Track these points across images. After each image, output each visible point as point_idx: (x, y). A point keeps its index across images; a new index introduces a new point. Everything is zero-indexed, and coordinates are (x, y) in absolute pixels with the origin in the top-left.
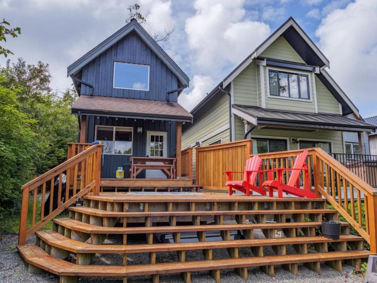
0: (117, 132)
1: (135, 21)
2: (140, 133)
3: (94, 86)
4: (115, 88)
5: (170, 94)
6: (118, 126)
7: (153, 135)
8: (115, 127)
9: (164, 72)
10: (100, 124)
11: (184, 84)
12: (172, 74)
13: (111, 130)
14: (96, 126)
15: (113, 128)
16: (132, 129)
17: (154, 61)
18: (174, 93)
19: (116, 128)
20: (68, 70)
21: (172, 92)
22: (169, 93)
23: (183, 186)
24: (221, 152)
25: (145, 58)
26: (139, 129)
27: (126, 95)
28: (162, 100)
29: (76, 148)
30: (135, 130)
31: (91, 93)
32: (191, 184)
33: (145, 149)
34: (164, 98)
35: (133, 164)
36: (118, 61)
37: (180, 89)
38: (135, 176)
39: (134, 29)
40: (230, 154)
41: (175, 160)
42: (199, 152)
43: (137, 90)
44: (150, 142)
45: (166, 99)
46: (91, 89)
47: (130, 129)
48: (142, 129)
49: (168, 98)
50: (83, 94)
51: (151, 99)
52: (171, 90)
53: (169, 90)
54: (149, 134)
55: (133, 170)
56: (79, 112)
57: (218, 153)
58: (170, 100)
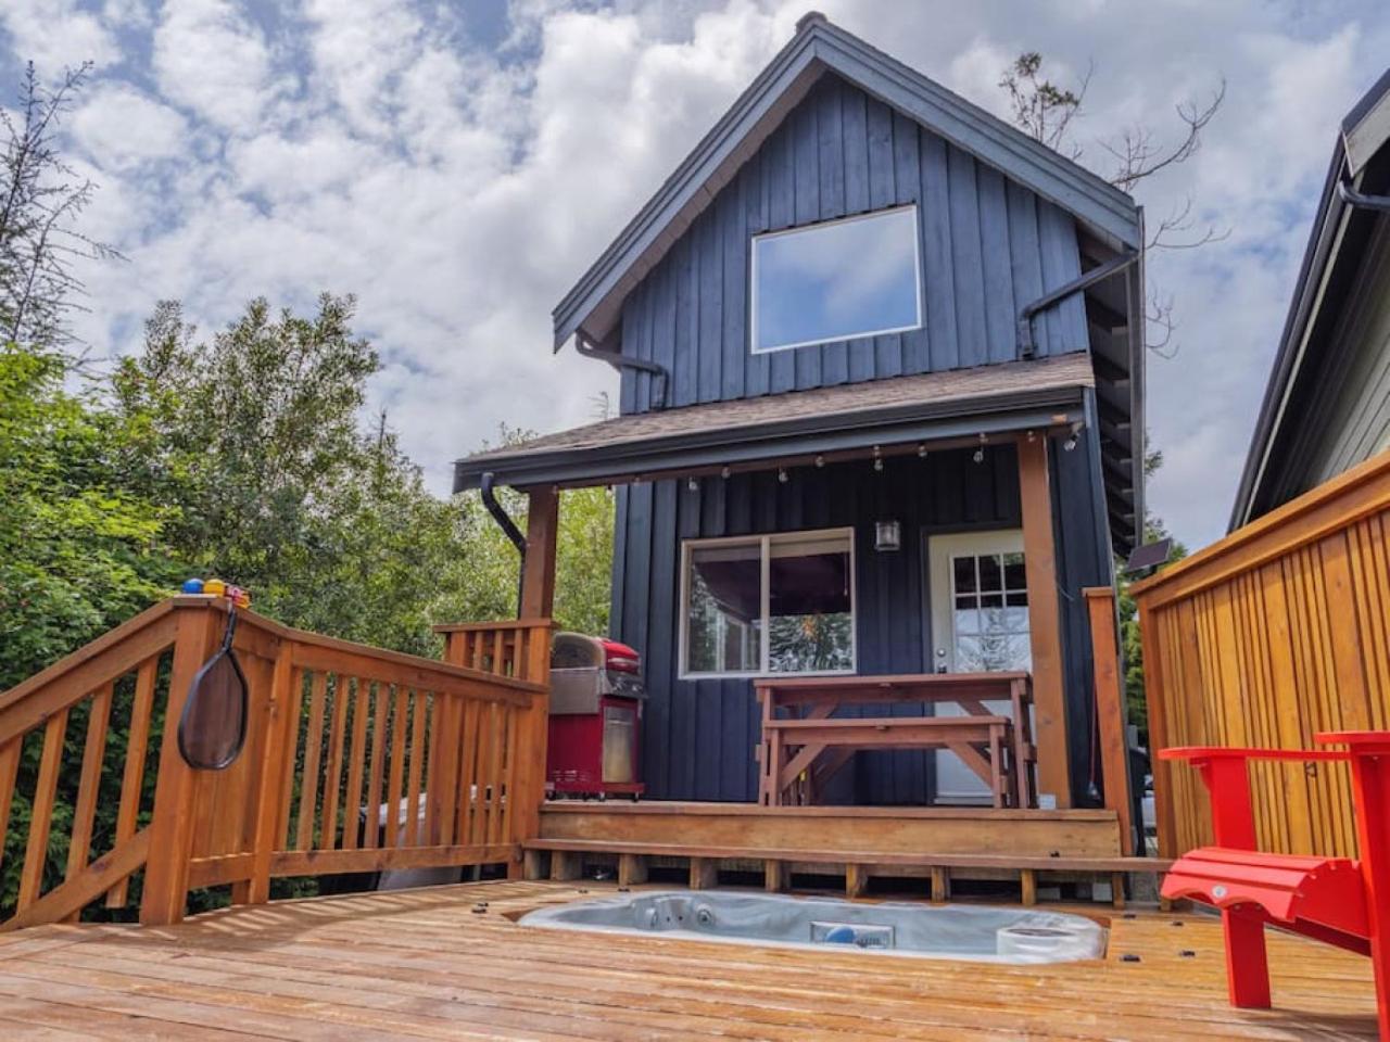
0: (774, 563)
1: (818, 22)
2: (890, 554)
3: (668, 365)
4: (759, 352)
5: (1041, 319)
6: (779, 530)
7: (965, 553)
8: (765, 540)
9: (995, 213)
10: (701, 536)
11: (1119, 247)
12: (1040, 205)
13: (749, 555)
14: (683, 544)
15: (759, 545)
16: (848, 538)
17: (936, 174)
18: (1064, 306)
19: (771, 545)
20: (556, 321)
21: (1051, 306)
22: (1032, 315)
23: (1040, 859)
24: (1279, 586)
25: (891, 177)
26: (883, 532)
27: (811, 377)
28: (996, 357)
29: (471, 650)
30: (865, 539)
31: (658, 397)
32: (1118, 846)
33: (925, 636)
34: (1005, 348)
35: (766, 721)
36: (765, 228)
37: (1095, 275)
38: (772, 790)
39: (816, 61)
40: (1337, 590)
41: (1022, 682)
42: (1155, 612)
43: (862, 340)
44: (954, 595)
45: (1018, 346)
46: (659, 381)
47: (840, 540)
48: (896, 531)
49: (1026, 343)
50: (630, 412)
51: (937, 367)
52: (1040, 296)
53: (1034, 295)
54: (944, 552)
55: (766, 752)
56: (487, 475)
57: (1259, 594)
58: (1043, 350)
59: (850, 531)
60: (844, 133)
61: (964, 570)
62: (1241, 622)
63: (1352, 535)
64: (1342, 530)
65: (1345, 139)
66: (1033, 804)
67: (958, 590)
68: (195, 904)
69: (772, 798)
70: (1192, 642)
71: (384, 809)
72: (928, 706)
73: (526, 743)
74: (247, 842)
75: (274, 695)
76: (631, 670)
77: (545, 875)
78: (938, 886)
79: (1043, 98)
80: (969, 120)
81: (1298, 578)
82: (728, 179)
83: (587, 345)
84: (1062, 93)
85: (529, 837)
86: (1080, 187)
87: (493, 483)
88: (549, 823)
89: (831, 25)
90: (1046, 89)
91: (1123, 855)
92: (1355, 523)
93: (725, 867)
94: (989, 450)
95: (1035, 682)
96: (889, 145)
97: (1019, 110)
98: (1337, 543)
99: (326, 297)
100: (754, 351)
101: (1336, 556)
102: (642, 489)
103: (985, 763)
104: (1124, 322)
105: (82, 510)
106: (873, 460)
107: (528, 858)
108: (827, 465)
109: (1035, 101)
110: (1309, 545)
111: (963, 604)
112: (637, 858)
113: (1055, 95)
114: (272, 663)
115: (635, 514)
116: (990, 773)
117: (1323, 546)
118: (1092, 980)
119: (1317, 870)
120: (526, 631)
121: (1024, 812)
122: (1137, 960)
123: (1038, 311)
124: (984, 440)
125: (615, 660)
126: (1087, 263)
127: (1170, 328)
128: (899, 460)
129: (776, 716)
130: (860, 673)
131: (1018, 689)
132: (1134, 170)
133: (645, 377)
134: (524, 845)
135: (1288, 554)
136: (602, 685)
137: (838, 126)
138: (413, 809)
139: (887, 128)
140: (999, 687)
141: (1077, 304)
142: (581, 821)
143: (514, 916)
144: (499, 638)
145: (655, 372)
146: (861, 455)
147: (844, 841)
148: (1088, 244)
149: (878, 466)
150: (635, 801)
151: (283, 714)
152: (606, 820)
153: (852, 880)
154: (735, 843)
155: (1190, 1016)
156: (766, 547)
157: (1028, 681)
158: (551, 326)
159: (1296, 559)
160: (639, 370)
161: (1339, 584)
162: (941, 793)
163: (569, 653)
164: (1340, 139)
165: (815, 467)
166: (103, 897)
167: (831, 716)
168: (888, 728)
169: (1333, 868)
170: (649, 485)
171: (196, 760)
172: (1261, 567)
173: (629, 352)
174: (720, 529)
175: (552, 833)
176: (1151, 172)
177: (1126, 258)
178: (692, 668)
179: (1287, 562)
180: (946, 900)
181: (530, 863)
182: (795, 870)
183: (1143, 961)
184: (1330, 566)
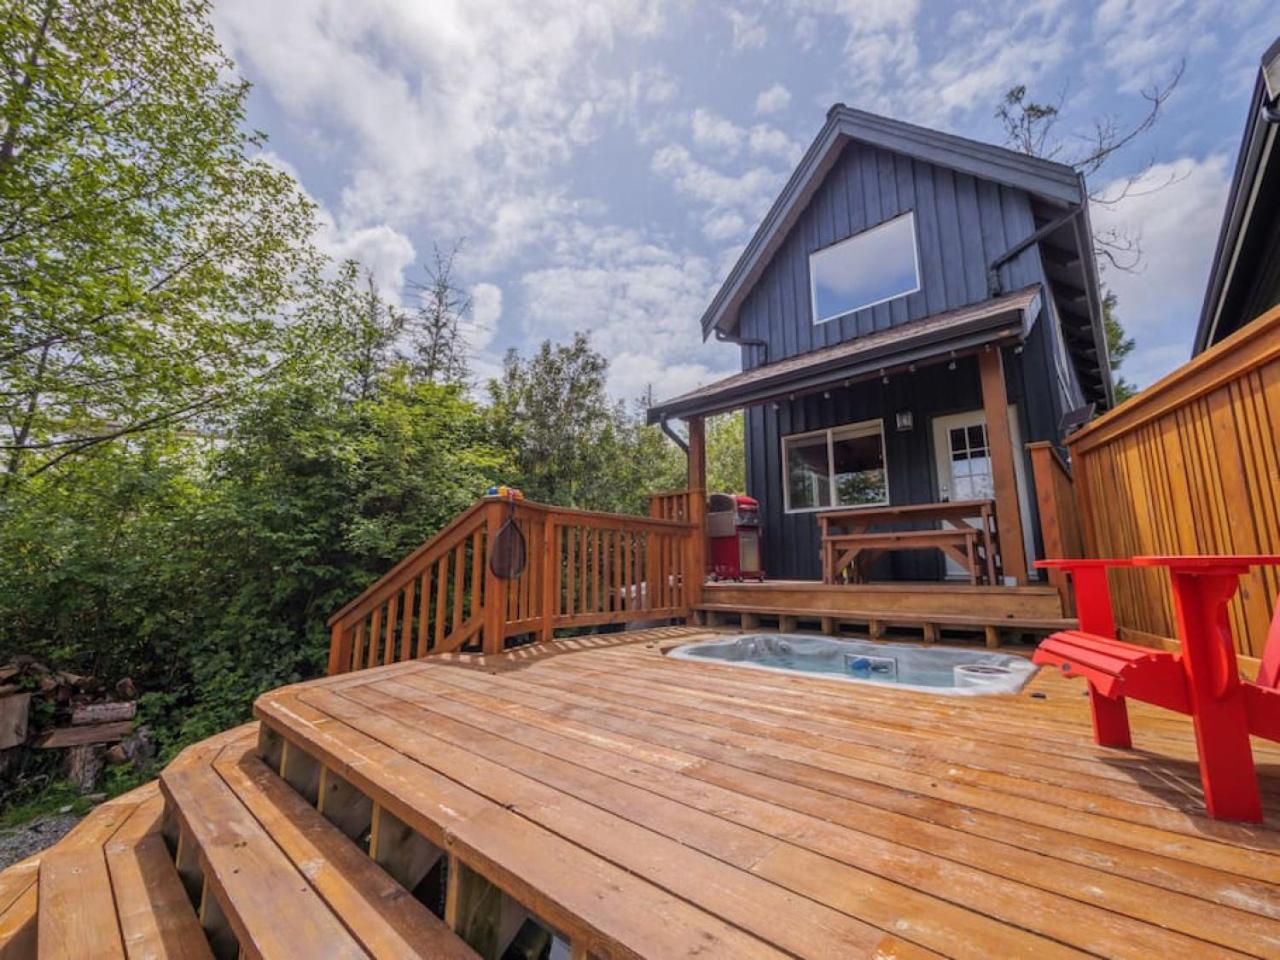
0: (836, 444)
1: (840, 109)
2: (907, 432)
3: (766, 339)
4: (818, 323)
5: (1005, 268)
6: (837, 425)
7: (957, 426)
8: (829, 432)
9: (969, 205)
10: (792, 433)
11: (1066, 205)
12: (1002, 191)
13: (823, 442)
14: (783, 439)
15: (825, 435)
16: (879, 426)
17: (925, 187)
18: (1022, 256)
19: (834, 434)
20: (703, 325)
21: (1013, 257)
22: (998, 267)
23: (998, 620)
24: (1174, 433)
25: (895, 199)
26: (901, 419)
27: (851, 332)
28: (974, 298)
29: (662, 507)
30: (890, 425)
31: (762, 358)
32: (1060, 611)
33: (933, 481)
34: (980, 290)
35: (824, 537)
36: (817, 247)
37: (1047, 229)
38: (829, 576)
39: (841, 135)
40: (1223, 432)
41: (989, 507)
42: (1083, 455)
43: (881, 305)
44: (951, 453)
45: (989, 289)
46: (762, 349)
47: (874, 427)
48: (910, 416)
49: (995, 285)
50: (748, 369)
51: (931, 313)
52: (1004, 251)
53: (999, 251)
54: (943, 428)
55: (826, 555)
56: (663, 415)
57: (1159, 440)
58: (1008, 288)
59: (881, 421)
60: (864, 178)
61: (957, 438)
62: (1146, 459)
63: (1235, 389)
64: (1225, 386)
65: (1265, 71)
66: (999, 583)
67: (954, 450)
68: (511, 642)
69: (830, 580)
70: (1110, 474)
71: (624, 590)
72: (937, 524)
73: (691, 554)
74: (539, 612)
75: (546, 539)
76: (754, 511)
77: (704, 624)
78: (928, 633)
79: (1029, 116)
80: (943, 145)
81: (1190, 427)
82: (792, 224)
83: (722, 336)
84: (1043, 107)
85: (695, 602)
86: (1031, 170)
87: (667, 418)
88: (706, 596)
89: (850, 109)
90: (1032, 108)
91: (1064, 617)
92: (1237, 379)
93: (801, 620)
94: (958, 361)
95: (997, 504)
96: (892, 178)
97: (1010, 129)
98: (1223, 396)
99: (577, 334)
100: (816, 322)
101: (1222, 406)
102: (758, 410)
103: (963, 557)
104: (1076, 257)
105: (469, 457)
106: (882, 378)
107: (695, 614)
108: (852, 385)
109: (1022, 120)
110: (1198, 399)
111: (957, 458)
112: (751, 614)
113: (1039, 111)
114: (543, 525)
115: (755, 424)
116: (967, 563)
117: (1210, 399)
118: (996, 712)
119: (1137, 661)
120: (688, 495)
121: (993, 588)
122: (1043, 697)
123: (1003, 263)
124: (953, 355)
125: (743, 506)
126: (1040, 222)
127: (1139, 251)
128: (899, 376)
129: (828, 534)
130: (892, 504)
131: (985, 511)
132: (1105, 146)
133: (755, 348)
134: (693, 606)
135: (1181, 407)
136: (735, 519)
137: (858, 171)
138: (639, 590)
139: (891, 166)
140: (974, 510)
141: (1034, 253)
142: (723, 595)
143: (665, 651)
144: (675, 500)
145: (759, 344)
146: (874, 376)
147: (871, 606)
148: (1040, 208)
149: (885, 381)
150: (761, 581)
151: (552, 549)
152: (735, 594)
153: (874, 629)
154: (804, 607)
155: (1054, 751)
156: (830, 435)
157: (993, 504)
158: (701, 328)
159: (1187, 410)
160: (751, 344)
161: (1224, 427)
162: (949, 573)
163: (720, 504)
164: (1261, 72)
165: (844, 387)
166: (468, 640)
167: (864, 533)
168: (898, 539)
169: (1154, 660)
170: (760, 408)
171: (502, 576)
172: (1160, 418)
173: (745, 335)
174: (802, 428)
175: (709, 601)
176: (1118, 146)
177: (1071, 211)
178: (793, 507)
179: (1180, 414)
180: (936, 642)
181: (696, 618)
182: (843, 622)
183: (1048, 698)
184: (1215, 415)
